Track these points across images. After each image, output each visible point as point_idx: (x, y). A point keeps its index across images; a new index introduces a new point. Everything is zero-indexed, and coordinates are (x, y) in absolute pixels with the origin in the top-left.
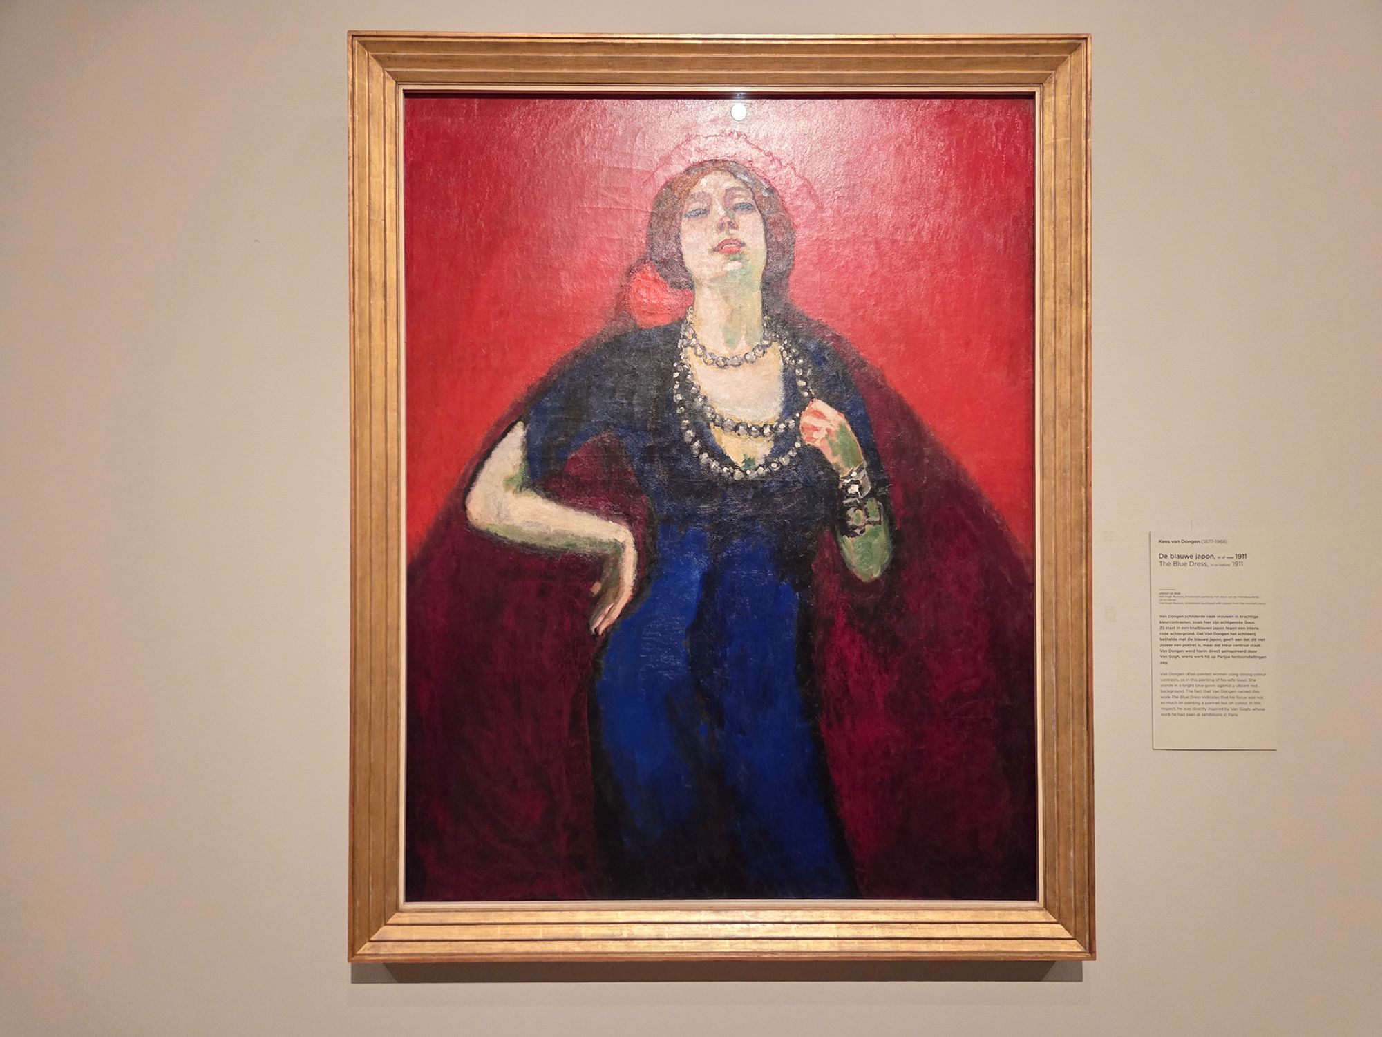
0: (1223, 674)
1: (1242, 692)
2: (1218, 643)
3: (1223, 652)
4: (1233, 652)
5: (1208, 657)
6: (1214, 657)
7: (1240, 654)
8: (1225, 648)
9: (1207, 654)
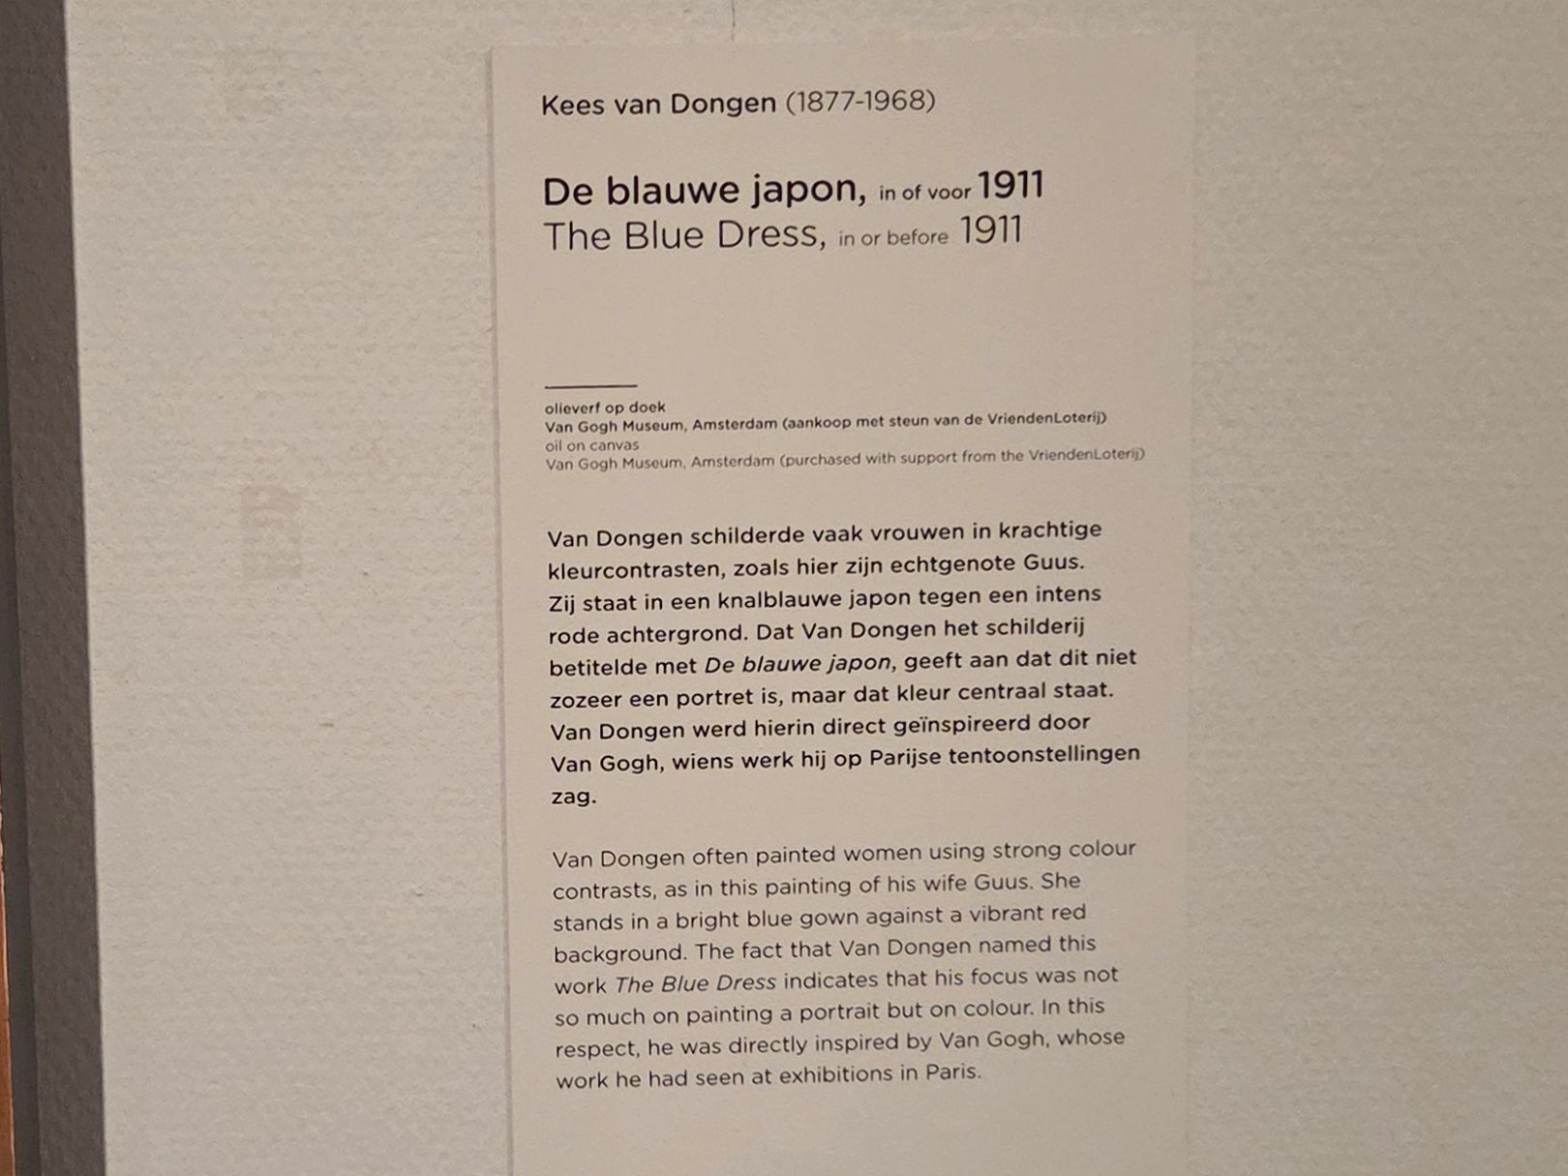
0: (900, 854)
1: (1001, 947)
2: (874, 679)
3: (902, 728)
4: (956, 727)
5: (819, 761)
6: (853, 761)
7: (996, 741)
8: (911, 710)
9: (814, 743)
